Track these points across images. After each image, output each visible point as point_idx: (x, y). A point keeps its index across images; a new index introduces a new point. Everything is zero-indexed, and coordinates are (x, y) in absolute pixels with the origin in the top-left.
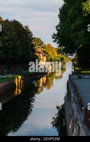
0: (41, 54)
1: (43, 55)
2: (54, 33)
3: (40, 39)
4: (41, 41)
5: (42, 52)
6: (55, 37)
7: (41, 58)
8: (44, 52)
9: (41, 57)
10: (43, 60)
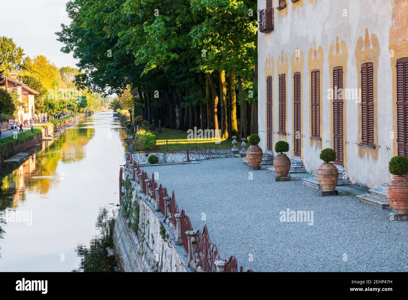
0: (19, 89)
1: (24, 89)
2: (63, 25)
3: (11, 40)
4: (14, 46)
5: (21, 82)
6: (68, 37)
7: (20, 100)
8: (27, 80)
9: (17, 96)
10: (26, 105)
